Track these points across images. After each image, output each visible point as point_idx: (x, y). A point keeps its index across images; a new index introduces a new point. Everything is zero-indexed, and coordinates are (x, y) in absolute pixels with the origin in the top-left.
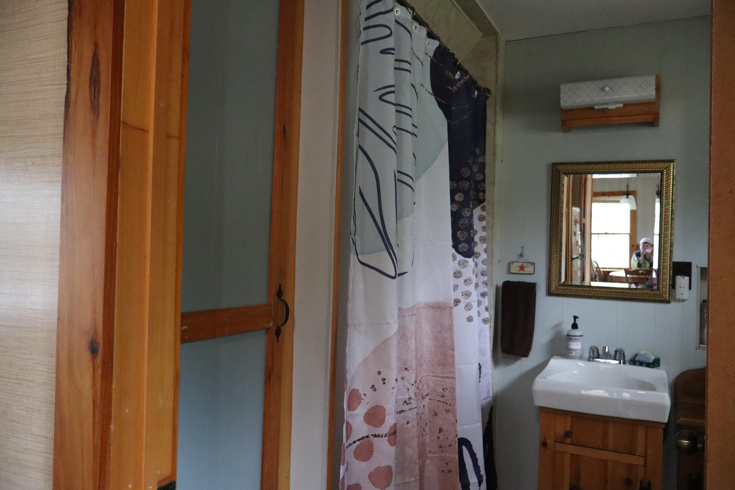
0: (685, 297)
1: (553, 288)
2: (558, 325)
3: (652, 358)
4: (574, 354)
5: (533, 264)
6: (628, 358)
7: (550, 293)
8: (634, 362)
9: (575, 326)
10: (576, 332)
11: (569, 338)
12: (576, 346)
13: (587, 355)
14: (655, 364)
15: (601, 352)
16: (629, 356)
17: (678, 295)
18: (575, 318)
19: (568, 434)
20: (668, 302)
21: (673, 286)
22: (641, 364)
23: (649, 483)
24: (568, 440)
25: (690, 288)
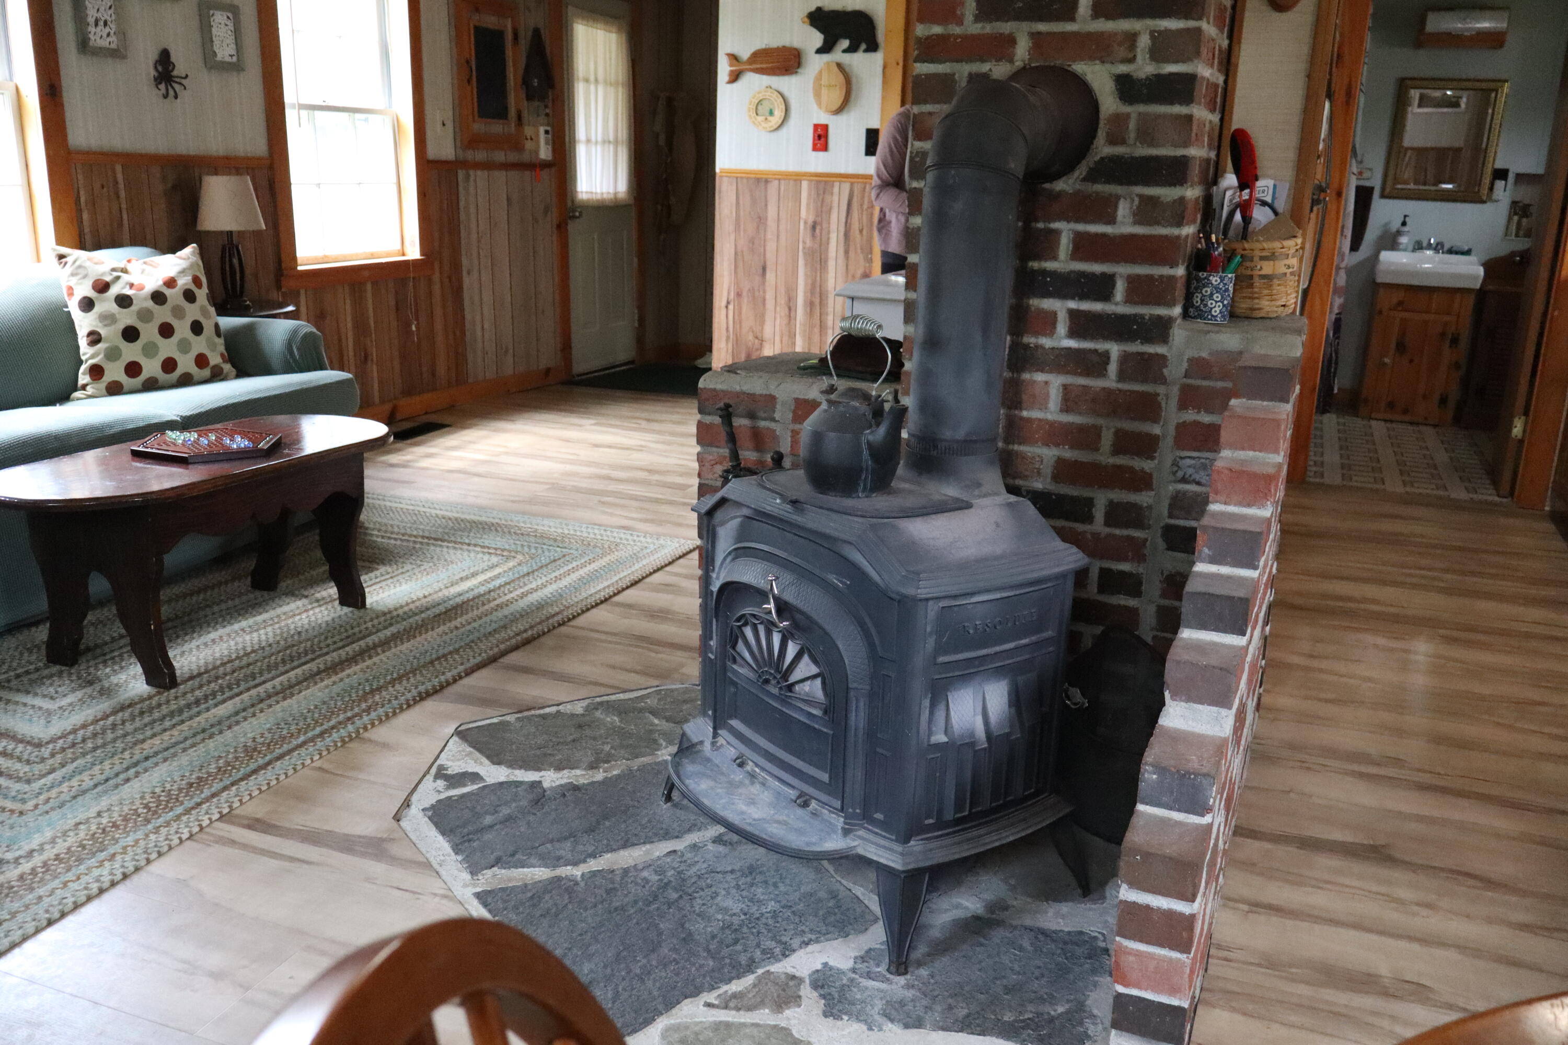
0: (1500, 198)
1: (1387, 191)
2: (1386, 224)
3: (1466, 248)
4: (1401, 247)
5: (1370, 169)
6: (1446, 249)
7: (1383, 196)
8: (1451, 251)
9: (1404, 224)
10: (1406, 229)
11: (1399, 233)
12: (1404, 240)
13: (1411, 247)
14: (1468, 253)
15: (1425, 244)
16: (1446, 247)
17: (1495, 196)
18: (1405, 216)
19: (1400, 303)
20: (1483, 202)
21: (1491, 189)
22: (1457, 253)
23: (1459, 334)
24: (1400, 308)
25: (1505, 190)
